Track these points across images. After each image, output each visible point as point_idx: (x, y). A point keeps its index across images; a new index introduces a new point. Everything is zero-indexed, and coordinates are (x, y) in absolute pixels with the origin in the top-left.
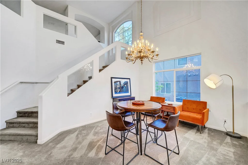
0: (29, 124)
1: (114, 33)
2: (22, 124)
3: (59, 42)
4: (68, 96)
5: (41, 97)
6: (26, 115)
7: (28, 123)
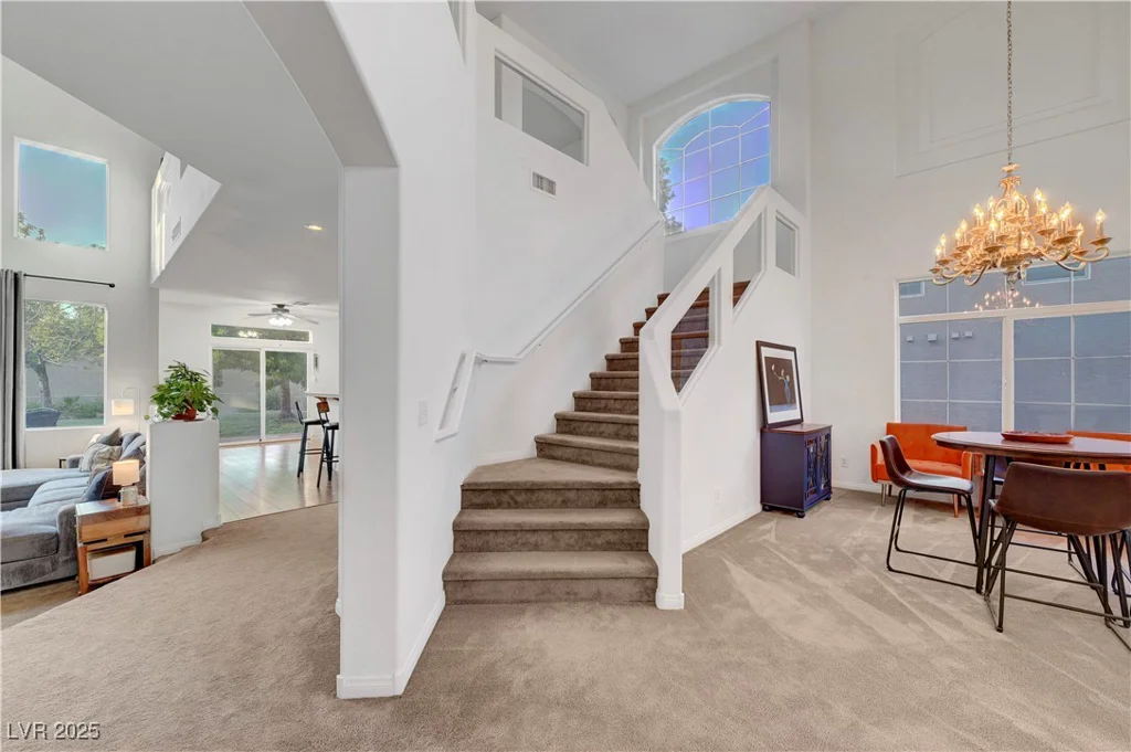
0: (555, 533)
1: (655, 149)
2: (529, 535)
3: (540, 181)
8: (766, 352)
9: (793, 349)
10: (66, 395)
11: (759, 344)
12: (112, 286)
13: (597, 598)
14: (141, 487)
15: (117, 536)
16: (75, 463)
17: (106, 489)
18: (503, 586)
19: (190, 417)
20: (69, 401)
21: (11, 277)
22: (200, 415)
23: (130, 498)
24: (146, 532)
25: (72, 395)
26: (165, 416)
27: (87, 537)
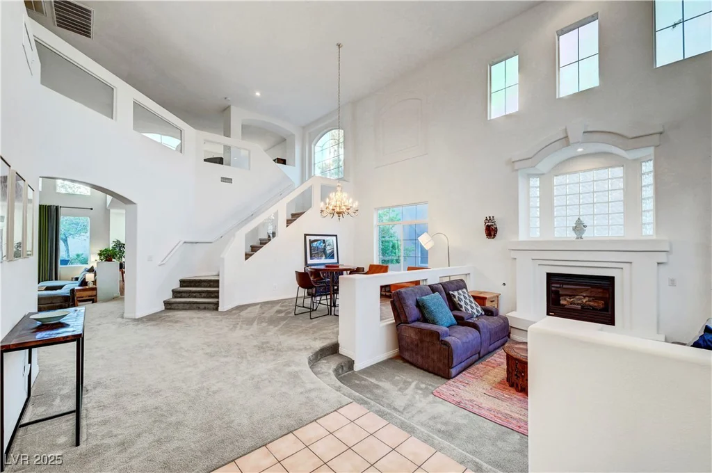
1: (313, 146)
3: (224, 180)
4: (246, 259)
5: (223, 259)
6: (192, 284)
7: (200, 292)
8: (308, 238)
9: (336, 236)
10: (77, 253)
11: (306, 235)
12: (92, 209)
13: (205, 309)
14: (95, 282)
15: (86, 297)
16: (77, 279)
17: (84, 283)
18: (179, 305)
19: (110, 260)
20: (78, 255)
21: (54, 207)
22: (113, 260)
23: (91, 285)
24: (96, 296)
25: (80, 253)
26: (102, 260)
27: (77, 296)
